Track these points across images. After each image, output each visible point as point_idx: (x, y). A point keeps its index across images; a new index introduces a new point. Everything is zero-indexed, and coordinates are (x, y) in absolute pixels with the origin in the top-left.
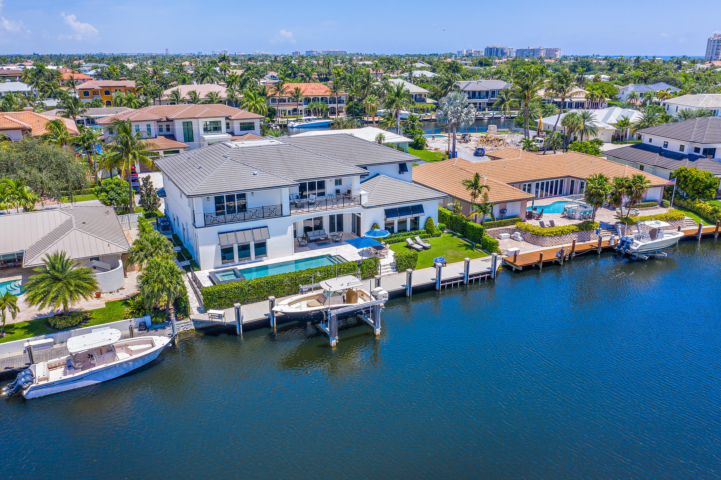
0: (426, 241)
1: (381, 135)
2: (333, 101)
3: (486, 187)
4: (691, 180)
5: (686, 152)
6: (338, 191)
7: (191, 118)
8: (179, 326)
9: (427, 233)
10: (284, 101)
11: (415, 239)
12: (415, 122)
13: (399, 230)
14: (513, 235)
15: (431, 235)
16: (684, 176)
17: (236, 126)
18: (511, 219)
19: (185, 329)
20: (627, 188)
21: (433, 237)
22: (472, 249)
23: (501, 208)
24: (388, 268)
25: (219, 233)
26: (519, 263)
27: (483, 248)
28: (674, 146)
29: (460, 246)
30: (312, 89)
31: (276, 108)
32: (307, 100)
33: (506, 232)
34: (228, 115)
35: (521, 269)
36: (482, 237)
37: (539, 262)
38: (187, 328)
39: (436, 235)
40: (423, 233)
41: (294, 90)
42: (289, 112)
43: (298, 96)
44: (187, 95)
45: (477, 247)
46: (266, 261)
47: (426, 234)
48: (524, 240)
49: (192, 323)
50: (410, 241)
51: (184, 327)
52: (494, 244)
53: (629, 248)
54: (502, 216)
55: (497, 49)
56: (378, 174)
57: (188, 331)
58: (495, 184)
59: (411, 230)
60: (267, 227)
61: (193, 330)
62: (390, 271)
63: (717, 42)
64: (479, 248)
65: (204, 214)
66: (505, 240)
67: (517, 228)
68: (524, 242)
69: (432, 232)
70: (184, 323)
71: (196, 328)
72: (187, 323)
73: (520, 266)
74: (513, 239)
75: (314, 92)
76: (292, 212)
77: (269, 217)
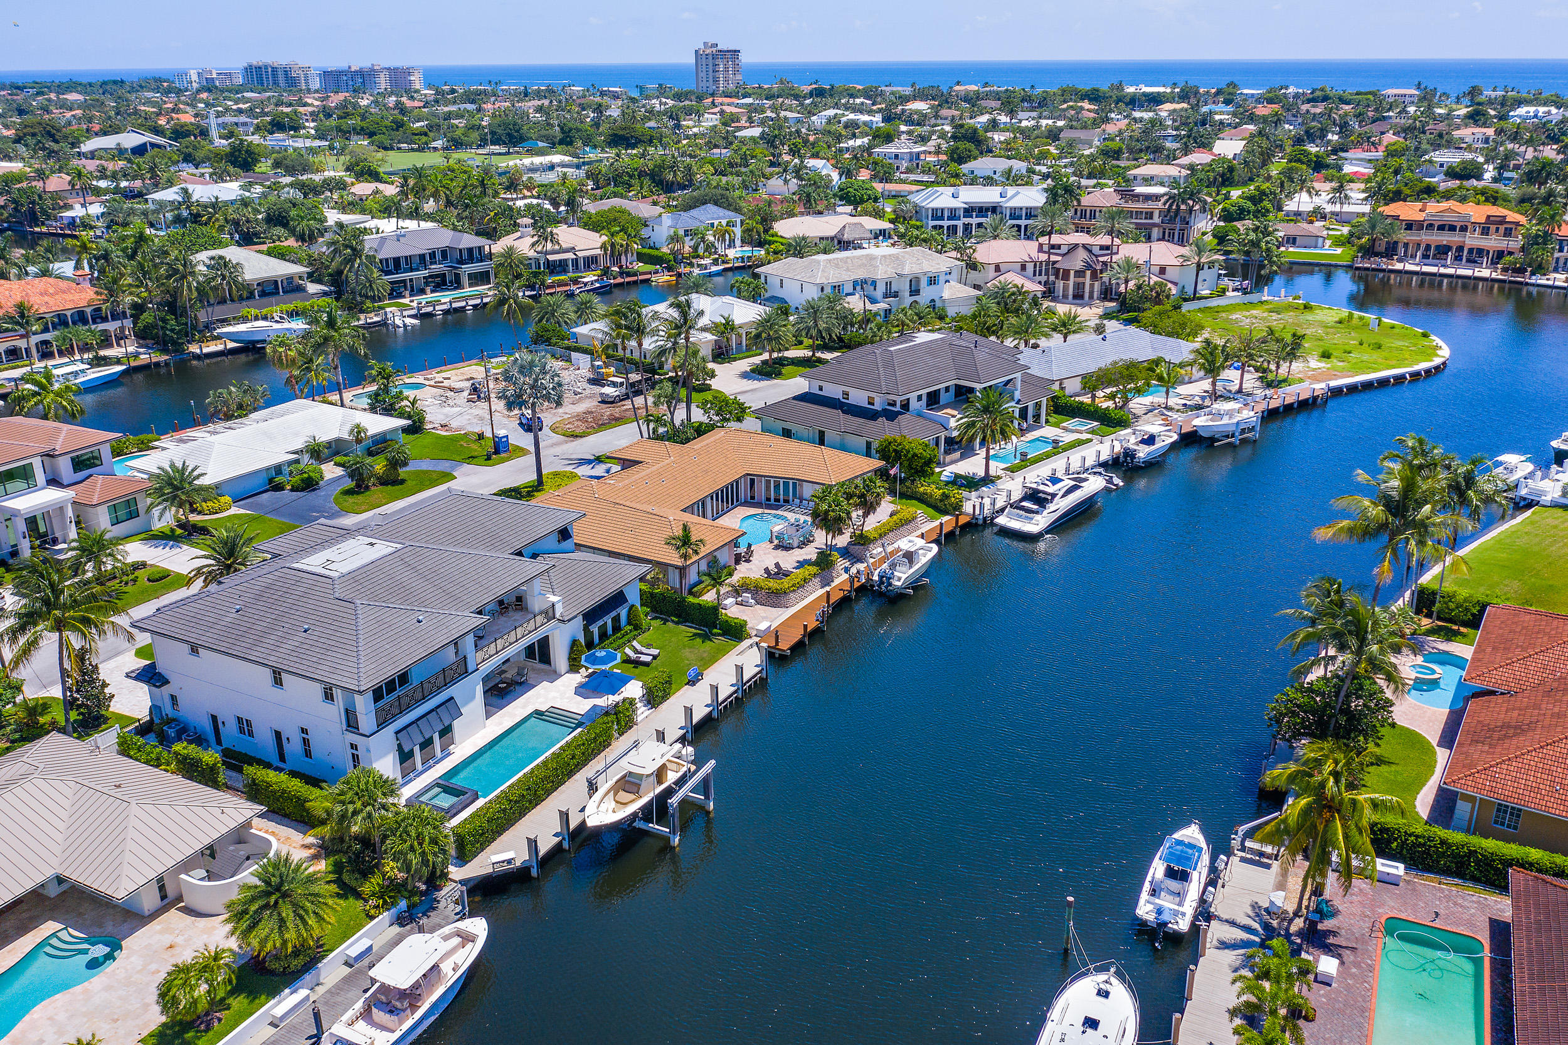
1: (358, 426)
4: (905, 456)
5: (877, 407)
11: (634, 648)
13: (600, 637)
14: (741, 599)
15: (642, 631)
16: (895, 450)
17: (64, 466)
20: (859, 497)
21: (644, 633)
22: (710, 640)
25: (396, 733)
26: (785, 645)
27: (724, 634)
28: (858, 397)
29: (691, 639)
33: (728, 597)
35: (791, 653)
36: (718, 619)
37: (804, 636)
40: (631, 633)
41: (13, 310)
45: (715, 635)
46: (457, 752)
47: (635, 633)
48: (761, 603)
49: (460, 884)
50: (630, 652)
53: (890, 584)
55: (274, 70)
59: (614, 631)
62: (645, 711)
63: (710, 57)
64: (719, 635)
67: (742, 586)
68: (765, 608)
69: (641, 627)
70: (451, 889)
73: (788, 649)
74: (747, 605)
75: (51, 304)
76: (478, 662)
77: (453, 681)
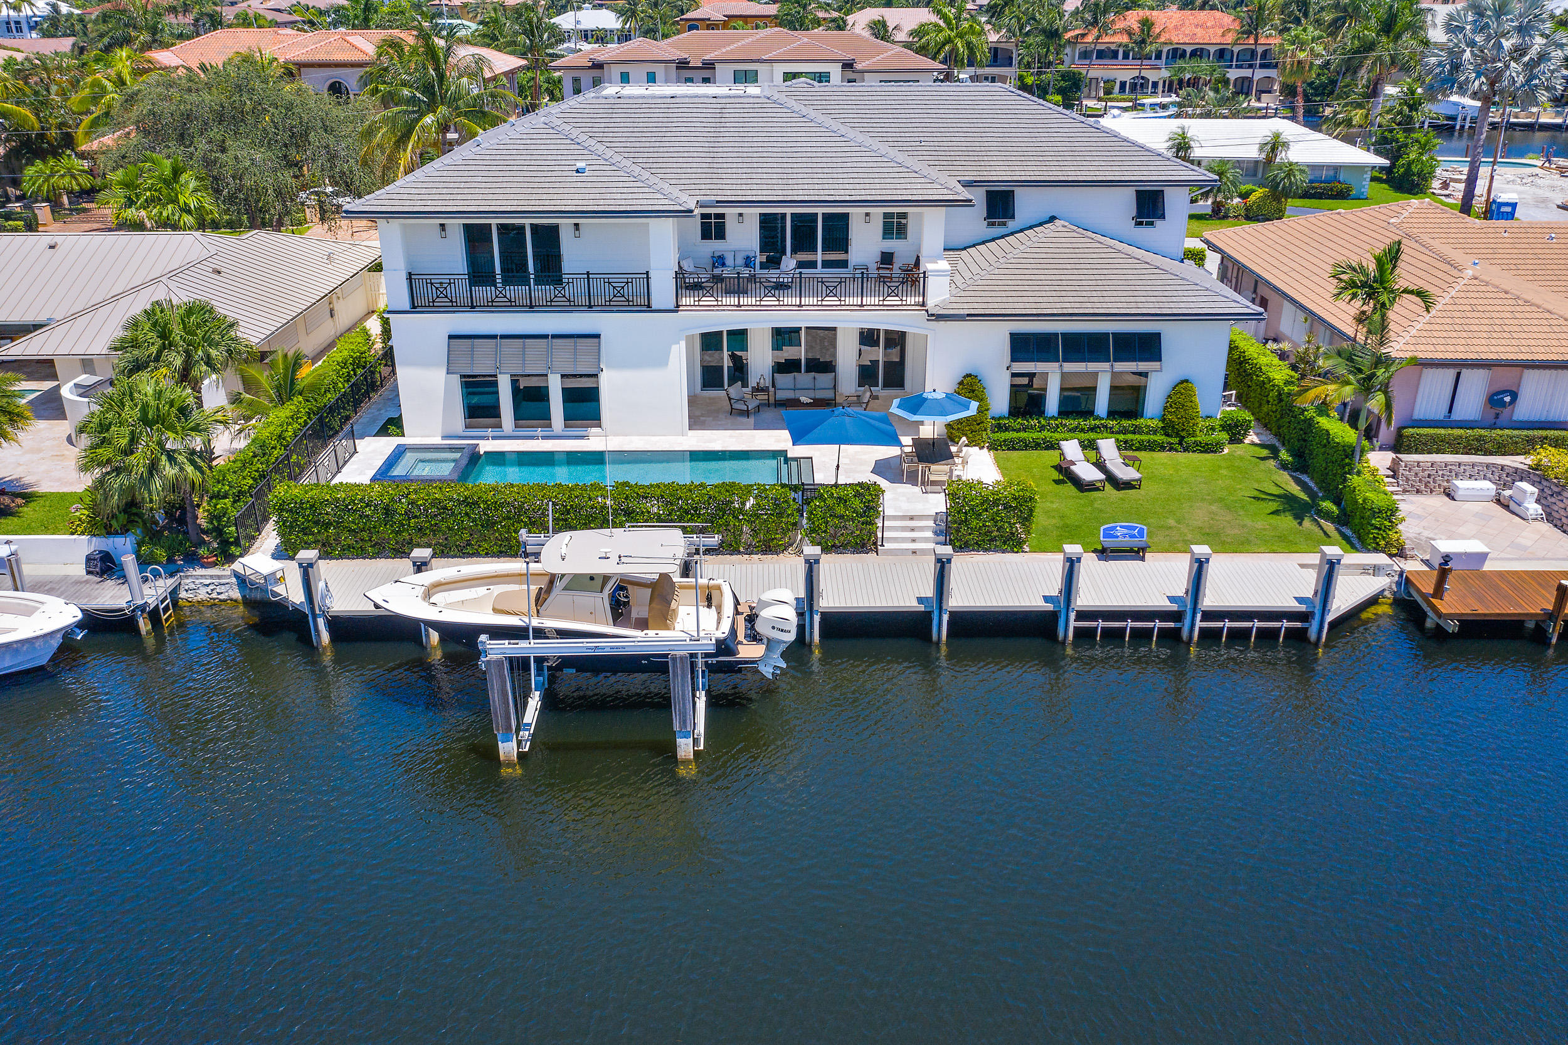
0: (1135, 459)
1: (1277, 136)
2: (1248, 58)
3: (1420, 294)
6: (887, 258)
7: (758, 61)
8: (197, 582)
9: (1167, 435)
10: (1114, 55)
11: (1097, 449)
12: (1417, 110)
13: (1063, 409)
14: (1507, 493)
15: (1180, 443)
18: (1530, 433)
19: (214, 595)
21: (1186, 450)
22: (1299, 518)
23: (1496, 388)
24: (922, 529)
25: (451, 337)
26: (1452, 605)
27: (1343, 520)
29: (1261, 497)
30: (1197, 26)
31: (1084, 72)
32: (1177, 54)
33: (1485, 478)
34: (850, 56)
35: (1452, 626)
36: (1345, 480)
37: (1551, 616)
38: (219, 594)
39: (1196, 444)
40: (1148, 433)
41: (1136, 26)
42: (1123, 85)
43: (1143, 41)
44: (866, 29)
46: (594, 441)
47: (1159, 438)
48: (1550, 517)
49: (234, 580)
50: (1071, 449)
51: (212, 587)
52: (1377, 512)
54: (1497, 416)
56: (1052, 219)
57: (221, 600)
58: (1502, 295)
59: (1112, 414)
60: (598, 336)
61: (236, 601)
62: (926, 540)
64: (1327, 516)
65: (410, 274)
66: (1467, 505)
67: (1537, 467)
68: (1546, 527)
69: (1183, 434)
70: (212, 577)
71: (244, 597)
72: (219, 577)
73: (1451, 617)
74: (1506, 507)
75: (1199, 35)
76: (684, 301)
77: (608, 307)
